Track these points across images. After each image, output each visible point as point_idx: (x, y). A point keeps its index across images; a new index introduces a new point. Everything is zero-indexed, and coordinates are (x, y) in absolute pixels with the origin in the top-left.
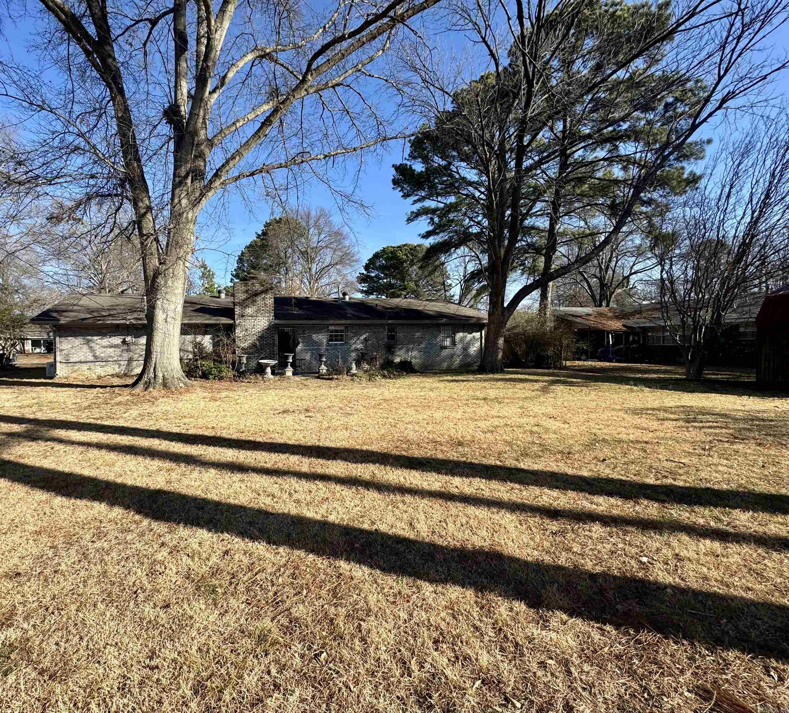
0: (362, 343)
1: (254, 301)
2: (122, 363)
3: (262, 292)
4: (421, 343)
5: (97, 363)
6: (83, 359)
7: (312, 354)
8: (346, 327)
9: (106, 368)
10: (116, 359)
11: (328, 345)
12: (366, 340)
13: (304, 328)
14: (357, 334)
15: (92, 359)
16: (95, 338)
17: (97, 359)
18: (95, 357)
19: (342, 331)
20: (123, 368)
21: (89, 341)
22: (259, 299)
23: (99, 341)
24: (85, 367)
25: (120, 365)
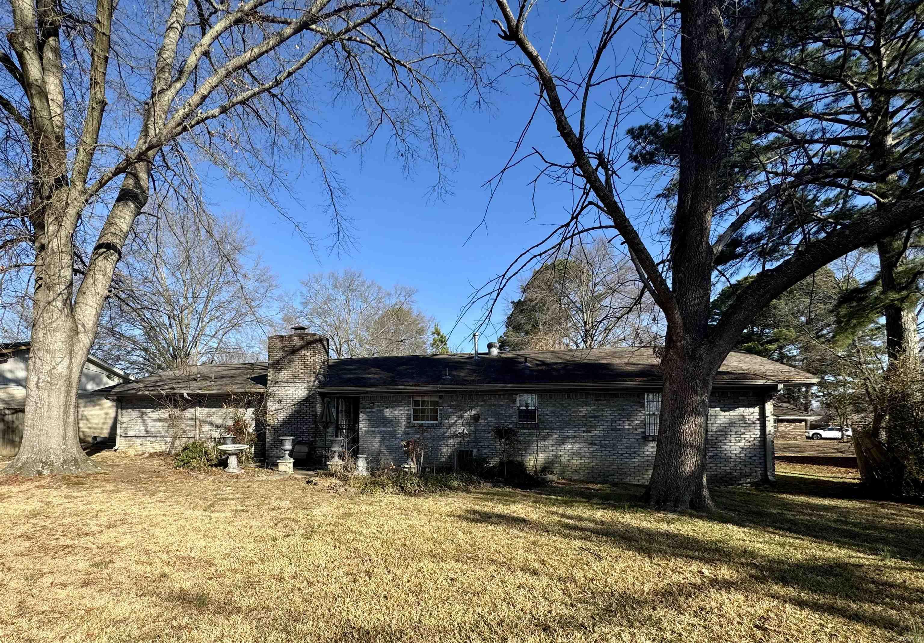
0: (469, 424)
1: (291, 361)
2: (168, 439)
3: (302, 348)
4: (595, 428)
5: (148, 439)
6: (137, 433)
7: (383, 439)
8: (441, 397)
9: (154, 445)
10: (163, 434)
11: (409, 425)
12: (476, 418)
13: (373, 398)
14: (460, 409)
15: (143, 433)
16: (149, 410)
17: (148, 434)
18: (147, 431)
19: (436, 404)
20: (169, 445)
21: (143, 414)
22: (296, 357)
23: (151, 414)
24: (138, 441)
25: (166, 442)
